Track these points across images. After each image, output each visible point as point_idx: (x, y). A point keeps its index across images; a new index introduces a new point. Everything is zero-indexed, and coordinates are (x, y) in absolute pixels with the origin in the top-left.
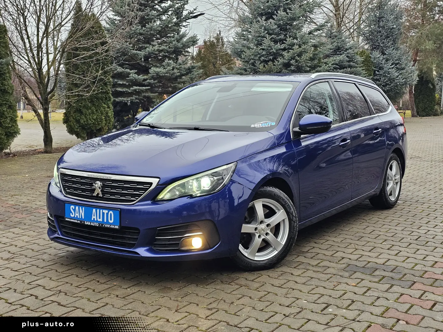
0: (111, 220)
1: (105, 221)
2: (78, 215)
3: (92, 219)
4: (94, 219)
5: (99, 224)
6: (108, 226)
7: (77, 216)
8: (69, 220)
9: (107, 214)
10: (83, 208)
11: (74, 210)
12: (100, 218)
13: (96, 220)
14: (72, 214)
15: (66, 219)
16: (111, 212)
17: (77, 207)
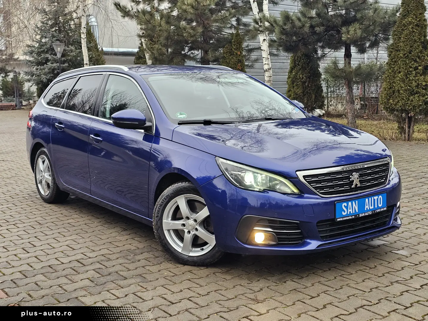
0: (380, 204)
1: (376, 207)
2: (351, 210)
3: (366, 210)
4: (367, 208)
5: (372, 211)
6: (379, 210)
7: (350, 212)
8: (342, 219)
9: (377, 199)
10: (357, 201)
11: (347, 207)
12: (371, 206)
13: (368, 209)
14: (345, 212)
15: (338, 220)
16: (380, 197)
17: (350, 203)
